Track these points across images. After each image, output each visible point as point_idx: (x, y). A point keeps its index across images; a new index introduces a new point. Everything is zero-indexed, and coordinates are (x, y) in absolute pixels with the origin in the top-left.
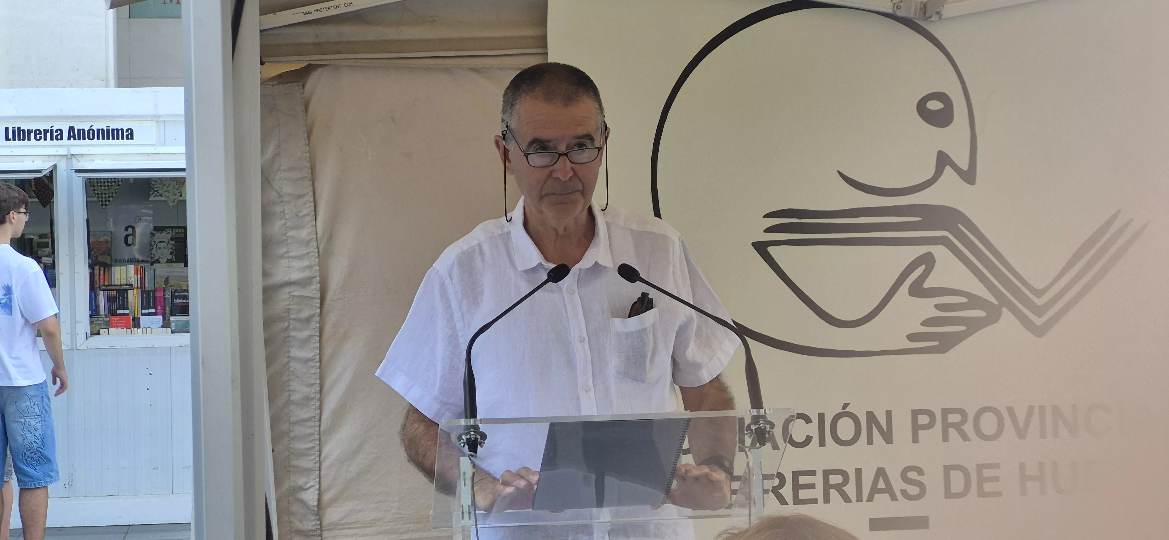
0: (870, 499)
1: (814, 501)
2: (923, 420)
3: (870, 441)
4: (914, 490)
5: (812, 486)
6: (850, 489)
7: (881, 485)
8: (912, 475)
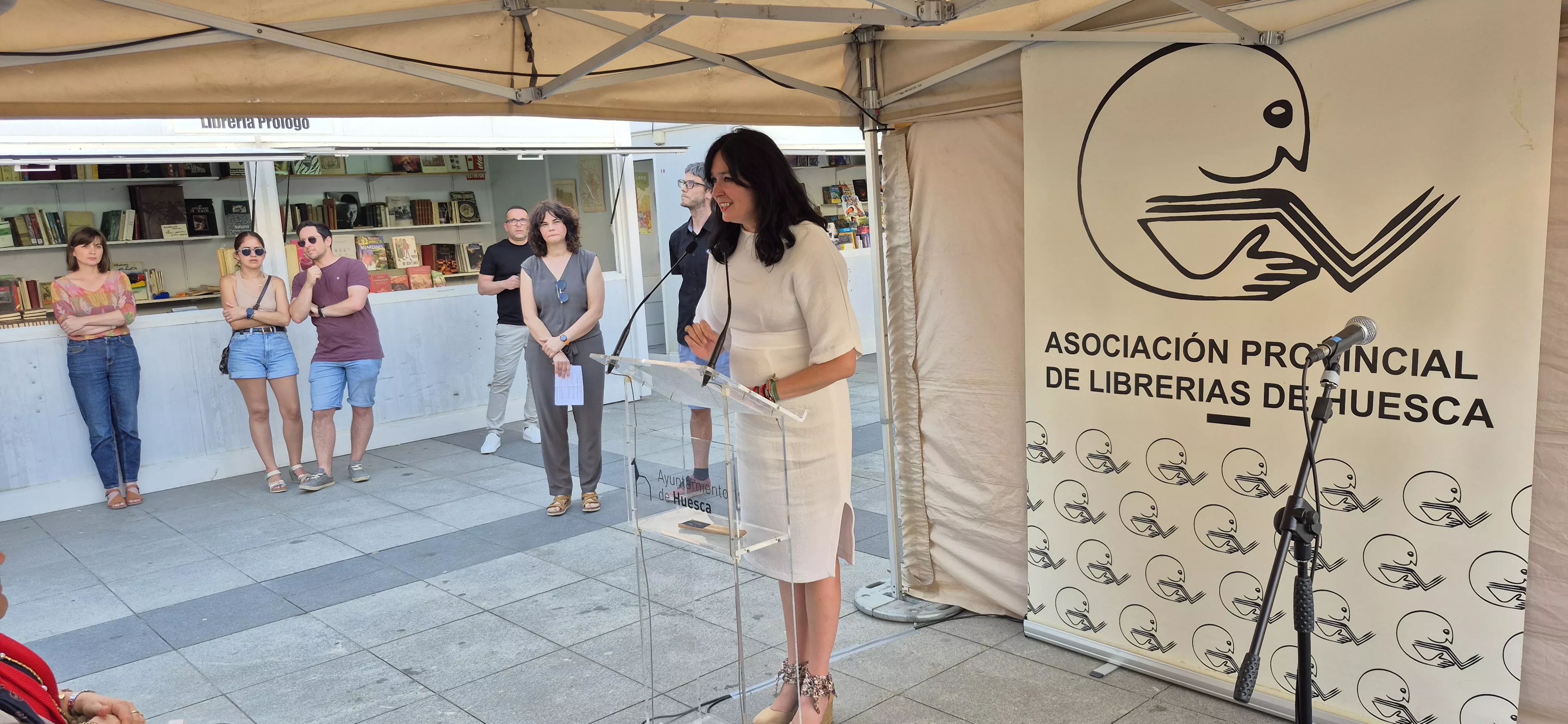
0: (1209, 400)
1: (1170, 397)
2: (1251, 348)
3: (1211, 360)
4: (1240, 398)
5: (1169, 387)
6: (1195, 392)
7: (1217, 391)
8: (1240, 387)
